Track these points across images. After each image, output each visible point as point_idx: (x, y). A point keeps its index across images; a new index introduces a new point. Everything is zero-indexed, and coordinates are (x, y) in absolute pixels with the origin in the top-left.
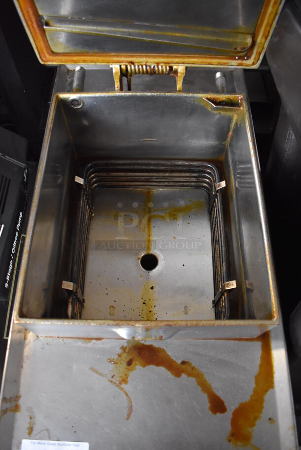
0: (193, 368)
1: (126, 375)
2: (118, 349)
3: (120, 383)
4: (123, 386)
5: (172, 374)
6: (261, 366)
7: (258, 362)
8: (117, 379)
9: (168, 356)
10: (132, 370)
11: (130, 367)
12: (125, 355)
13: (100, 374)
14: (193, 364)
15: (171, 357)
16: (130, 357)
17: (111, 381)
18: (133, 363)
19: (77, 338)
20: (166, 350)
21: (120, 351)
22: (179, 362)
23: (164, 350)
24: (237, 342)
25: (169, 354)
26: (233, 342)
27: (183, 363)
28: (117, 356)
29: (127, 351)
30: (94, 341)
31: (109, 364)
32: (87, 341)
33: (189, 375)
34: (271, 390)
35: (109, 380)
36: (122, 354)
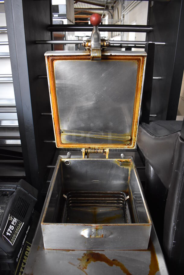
0: (119, 262)
1: (86, 265)
2: (82, 254)
3: (83, 269)
4: (85, 270)
5: (109, 265)
6: (152, 261)
7: (150, 259)
8: (82, 267)
9: (106, 257)
10: (89, 263)
11: (88, 262)
12: (86, 257)
13: (73, 265)
14: (119, 261)
15: (108, 258)
16: (88, 258)
17: (79, 268)
18: (89, 260)
19: (62, 250)
20: (105, 255)
21: (83, 255)
22: (112, 260)
23: (104, 255)
24: (139, 251)
25: (107, 256)
26: (137, 251)
27: (114, 260)
28: (82, 257)
29: (86, 255)
30: (71, 251)
31: (78, 260)
32: (67, 251)
33: (117, 265)
34: (158, 272)
35: (78, 268)
36: (84, 256)
